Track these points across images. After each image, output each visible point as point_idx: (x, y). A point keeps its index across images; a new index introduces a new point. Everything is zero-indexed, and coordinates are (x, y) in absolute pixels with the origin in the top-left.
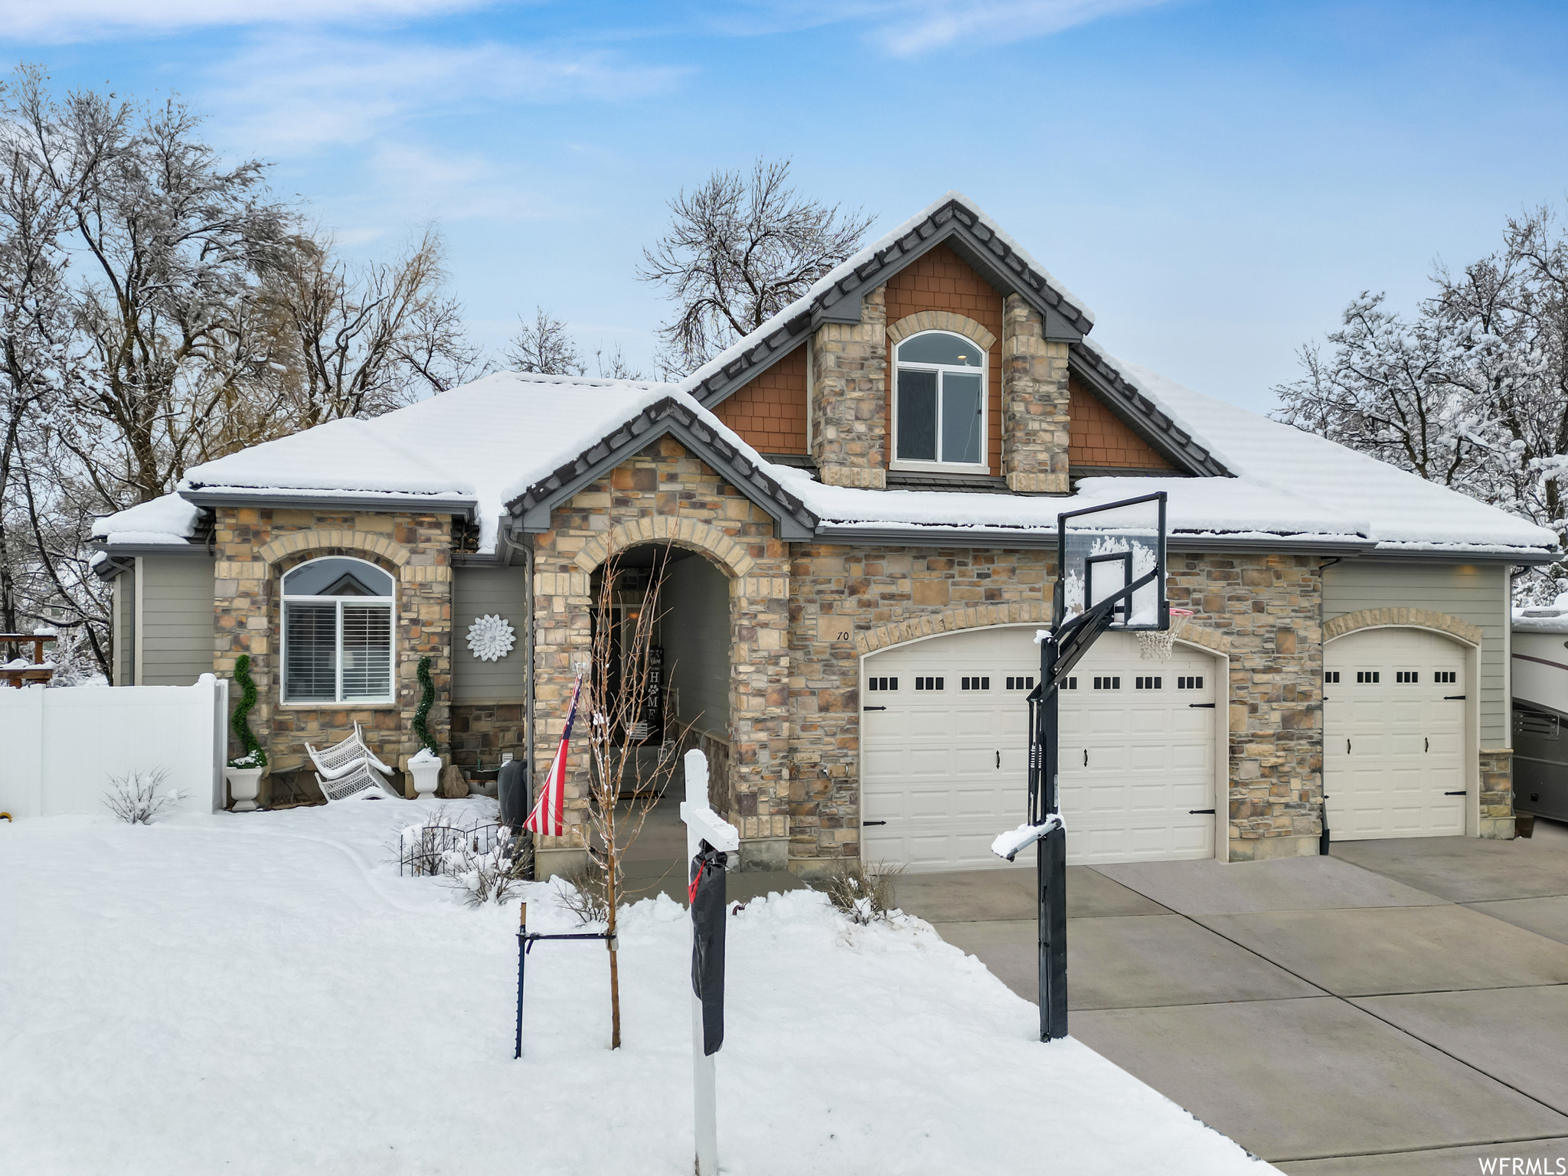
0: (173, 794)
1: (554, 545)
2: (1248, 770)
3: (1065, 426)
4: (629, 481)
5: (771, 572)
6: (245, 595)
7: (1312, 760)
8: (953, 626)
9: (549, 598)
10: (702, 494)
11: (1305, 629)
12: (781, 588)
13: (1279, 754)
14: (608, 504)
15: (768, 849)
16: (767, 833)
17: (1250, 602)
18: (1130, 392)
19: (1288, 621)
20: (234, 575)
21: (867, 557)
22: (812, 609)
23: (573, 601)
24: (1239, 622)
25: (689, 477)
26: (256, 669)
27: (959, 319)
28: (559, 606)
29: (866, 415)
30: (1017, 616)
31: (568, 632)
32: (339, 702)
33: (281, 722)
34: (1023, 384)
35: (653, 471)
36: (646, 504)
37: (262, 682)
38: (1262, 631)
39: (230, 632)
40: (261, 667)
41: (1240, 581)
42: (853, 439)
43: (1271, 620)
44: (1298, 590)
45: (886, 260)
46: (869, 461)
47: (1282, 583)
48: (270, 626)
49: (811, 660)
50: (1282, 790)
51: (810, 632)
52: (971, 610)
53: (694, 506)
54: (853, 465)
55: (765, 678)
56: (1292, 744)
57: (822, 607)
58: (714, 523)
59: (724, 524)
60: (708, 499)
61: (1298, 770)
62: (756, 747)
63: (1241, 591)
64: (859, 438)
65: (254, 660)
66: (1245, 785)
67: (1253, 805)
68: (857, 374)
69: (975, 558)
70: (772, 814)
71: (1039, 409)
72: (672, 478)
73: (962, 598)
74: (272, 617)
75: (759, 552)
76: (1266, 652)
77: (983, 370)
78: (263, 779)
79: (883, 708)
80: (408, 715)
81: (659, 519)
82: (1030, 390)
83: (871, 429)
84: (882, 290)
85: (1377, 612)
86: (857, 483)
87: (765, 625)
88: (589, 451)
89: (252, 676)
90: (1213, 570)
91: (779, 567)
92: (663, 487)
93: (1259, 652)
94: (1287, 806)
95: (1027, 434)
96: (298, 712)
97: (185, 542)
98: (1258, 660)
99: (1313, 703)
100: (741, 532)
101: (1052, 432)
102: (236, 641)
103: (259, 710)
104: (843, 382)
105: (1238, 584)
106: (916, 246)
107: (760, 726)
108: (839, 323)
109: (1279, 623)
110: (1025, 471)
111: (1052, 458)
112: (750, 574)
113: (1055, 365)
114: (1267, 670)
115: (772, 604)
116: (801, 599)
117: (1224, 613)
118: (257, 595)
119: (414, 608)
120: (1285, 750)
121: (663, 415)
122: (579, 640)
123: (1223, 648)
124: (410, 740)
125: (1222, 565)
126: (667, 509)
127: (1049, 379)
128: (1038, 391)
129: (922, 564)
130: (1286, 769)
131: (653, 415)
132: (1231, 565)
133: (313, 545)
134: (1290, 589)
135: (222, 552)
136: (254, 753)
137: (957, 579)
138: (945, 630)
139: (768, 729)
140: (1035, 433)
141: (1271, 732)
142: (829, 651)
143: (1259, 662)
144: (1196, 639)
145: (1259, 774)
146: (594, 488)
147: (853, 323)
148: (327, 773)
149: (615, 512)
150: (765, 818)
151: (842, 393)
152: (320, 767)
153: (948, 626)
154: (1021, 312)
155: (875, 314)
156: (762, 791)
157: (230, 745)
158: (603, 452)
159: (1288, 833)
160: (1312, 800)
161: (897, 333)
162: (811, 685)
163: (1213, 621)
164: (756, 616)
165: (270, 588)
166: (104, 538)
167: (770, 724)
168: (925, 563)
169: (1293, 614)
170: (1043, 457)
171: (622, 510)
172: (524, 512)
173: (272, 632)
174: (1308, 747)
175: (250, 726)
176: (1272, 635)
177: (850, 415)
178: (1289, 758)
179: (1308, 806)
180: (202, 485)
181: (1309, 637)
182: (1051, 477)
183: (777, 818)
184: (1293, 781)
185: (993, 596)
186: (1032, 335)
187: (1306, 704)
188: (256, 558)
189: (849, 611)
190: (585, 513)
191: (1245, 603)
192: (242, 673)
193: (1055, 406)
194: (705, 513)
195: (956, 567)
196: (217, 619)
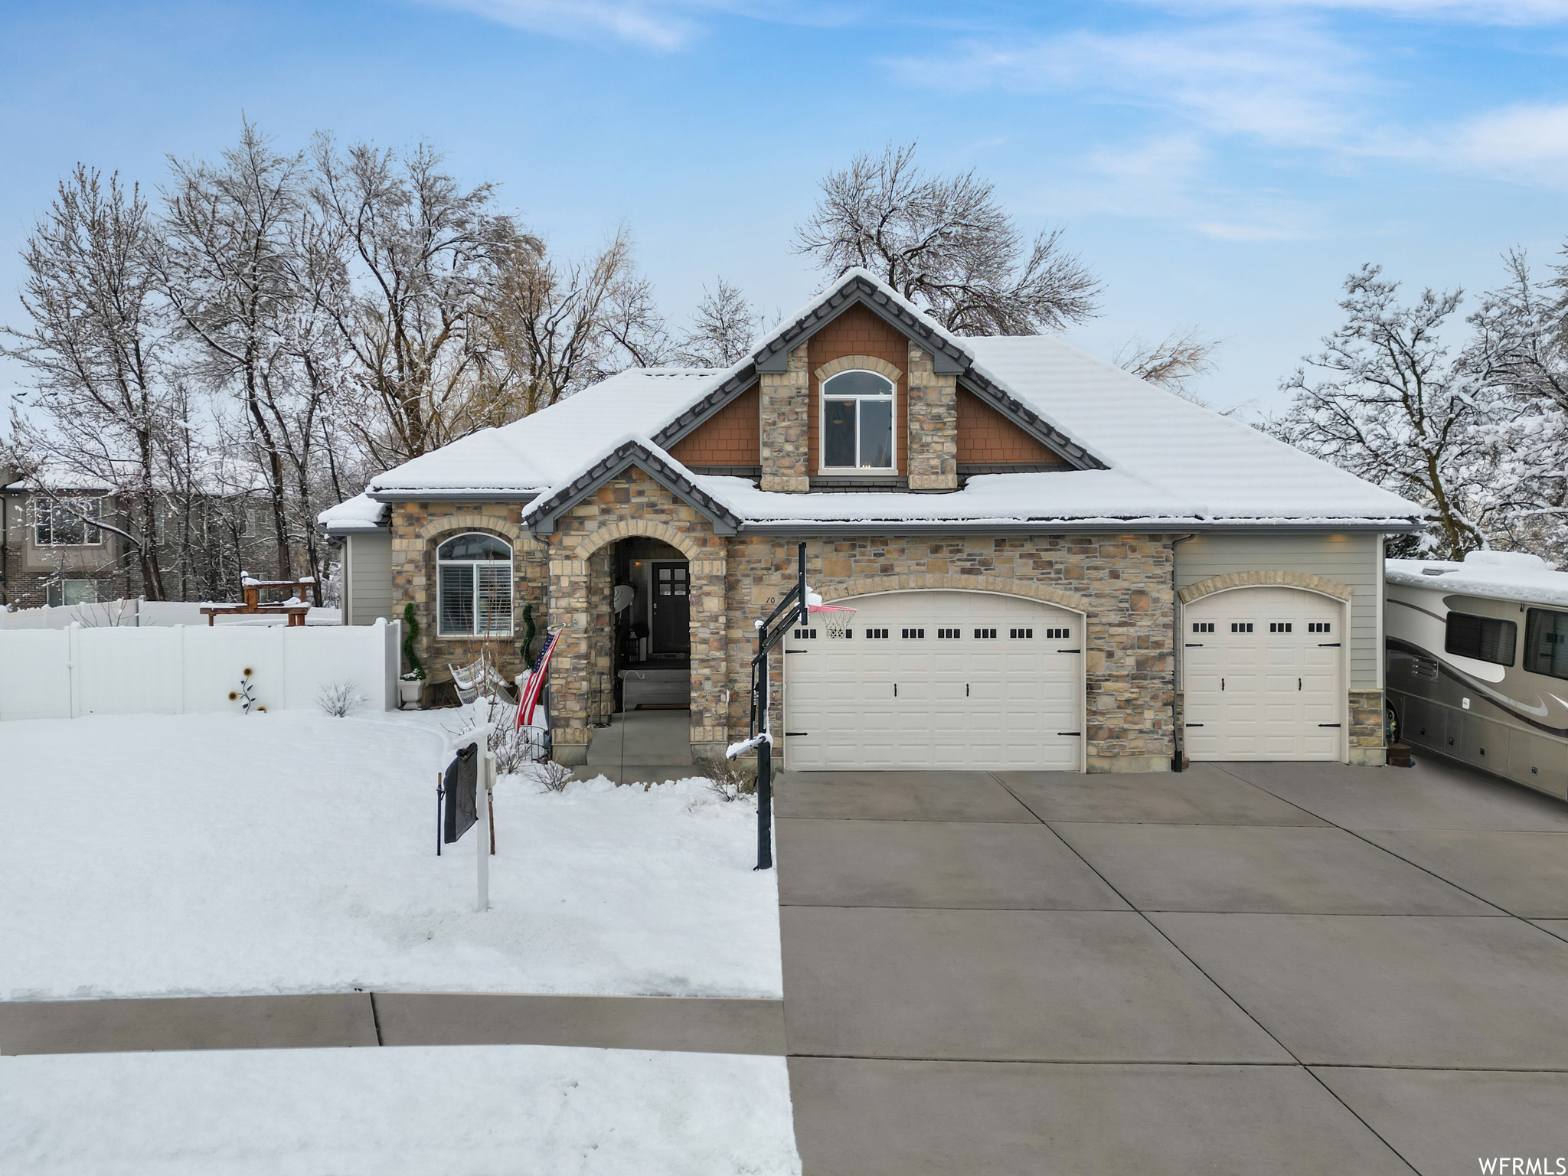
0: (358, 698)
1: (561, 542)
2: (1104, 702)
3: (952, 438)
4: (611, 497)
5: (712, 557)
6: (411, 561)
7: (1164, 696)
8: (855, 592)
9: (558, 577)
10: (661, 504)
11: (1158, 591)
12: (720, 568)
13: (1132, 690)
14: (597, 513)
15: (711, 749)
16: (710, 738)
17: (1107, 571)
18: (1016, 406)
19: (1142, 585)
20: (404, 549)
21: (788, 543)
22: (747, 581)
23: (573, 579)
24: (1096, 587)
25: (652, 494)
26: (419, 612)
27: (873, 360)
28: (565, 582)
29: (793, 438)
30: (906, 585)
31: (572, 600)
32: (476, 634)
33: (438, 649)
34: (918, 408)
35: (627, 490)
36: (623, 512)
37: (422, 621)
38: (1118, 593)
39: (402, 587)
40: (422, 611)
41: (1098, 554)
42: (784, 457)
43: (1126, 585)
44: (1151, 561)
45: (804, 326)
46: (795, 472)
47: (1137, 555)
48: (429, 582)
49: (746, 618)
50: (1136, 719)
51: (746, 598)
52: (870, 580)
53: (657, 512)
54: (784, 475)
55: (708, 631)
56: (1145, 683)
57: (754, 579)
58: (671, 523)
59: (677, 524)
60: (666, 507)
61: (1152, 704)
62: (702, 679)
63: (1098, 562)
64: (788, 456)
65: (417, 606)
66: (1102, 714)
67: (1110, 730)
68: (786, 409)
69: (873, 542)
70: (713, 726)
71: (932, 426)
72: (641, 493)
73: (862, 572)
74: (430, 577)
75: (703, 542)
76: (1121, 610)
77: (892, 398)
78: (423, 688)
79: (805, 652)
80: (518, 645)
81: (631, 522)
82: (923, 412)
83: (797, 448)
84: (805, 346)
85: (1245, 576)
86: (786, 488)
87: (708, 594)
88: (578, 480)
89: (416, 617)
90: (1073, 546)
91: (718, 553)
92: (634, 500)
93: (1115, 610)
94: (1141, 731)
95: (921, 446)
96: (449, 641)
97: (375, 525)
98: (1113, 616)
99: (1164, 651)
100: (690, 529)
101: (943, 443)
102: (406, 593)
103: (421, 641)
104: (775, 416)
105: (1096, 557)
106: (828, 313)
107: (705, 664)
108: (772, 374)
109: (1134, 587)
110: (919, 474)
111: (942, 463)
112: (697, 559)
113: (944, 392)
114: (1121, 624)
115: (712, 579)
116: (739, 574)
117: (1083, 579)
118: (419, 561)
119: (523, 569)
120: (1138, 687)
121: (628, 453)
122: (579, 605)
123: (1082, 607)
124: (521, 663)
125: (1081, 542)
126: (636, 515)
127: (940, 403)
128: (930, 413)
129: (831, 547)
130: (1140, 702)
131: (621, 454)
132: (1090, 542)
133: (455, 526)
134: (1143, 560)
135: (397, 533)
136: (416, 670)
137: (858, 558)
138: (849, 595)
139: (710, 667)
140: (928, 445)
141: (1126, 673)
142: (760, 611)
143: (1114, 618)
144: (1058, 600)
145: (1115, 706)
146: (586, 502)
147: (783, 372)
148: (463, 685)
149: (601, 519)
150: (708, 728)
151: (774, 423)
152: (458, 681)
153: (851, 592)
154: (917, 354)
155: (800, 364)
156: (708, 710)
157: (403, 664)
158: (587, 480)
159: (1142, 753)
160: (1164, 728)
161: (822, 374)
162: (747, 635)
163: (1073, 586)
164: (701, 587)
165: (428, 556)
166: (325, 524)
167: (712, 663)
168: (833, 546)
169: (1147, 580)
170: (935, 462)
171: (606, 517)
172: (536, 522)
173: (430, 587)
174: (1161, 685)
175: (416, 652)
176: (1127, 597)
177: (781, 439)
178: (1143, 694)
179: (1160, 732)
180: (381, 489)
181: (1162, 597)
182: (941, 477)
183: (717, 728)
184: (1146, 712)
185: (886, 570)
186: (926, 371)
187: (1158, 651)
188: (418, 536)
189: (775, 582)
190: (581, 520)
191: (1102, 572)
192: (410, 616)
193: (945, 423)
194: (664, 517)
195: (858, 549)
196: (394, 578)
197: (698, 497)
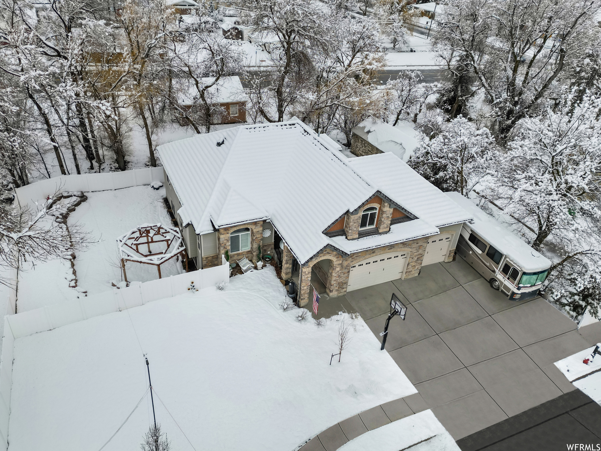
2: (410, 267)
3: (390, 220)
6: (226, 240)
7: (420, 262)
9: (305, 272)
12: (341, 262)
20: (224, 237)
24: (413, 246)
27: (375, 204)
28: (307, 273)
30: (377, 254)
32: (240, 251)
33: (231, 257)
34: (384, 215)
36: (321, 257)
39: (223, 246)
42: (354, 231)
46: (356, 235)
50: (414, 268)
51: (344, 264)
52: (370, 255)
53: (329, 254)
54: (353, 235)
55: (337, 275)
57: (346, 260)
59: (332, 256)
68: (356, 221)
71: (386, 219)
72: (326, 251)
75: (337, 258)
77: (377, 211)
79: (353, 270)
83: (357, 229)
86: (353, 238)
91: (340, 259)
92: (324, 253)
95: (384, 223)
96: (233, 255)
98: (415, 251)
100: (335, 256)
101: (388, 222)
102: (225, 248)
104: (353, 223)
107: (335, 281)
108: (354, 215)
109: (420, 245)
110: (382, 229)
112: (336, 261)
113: (390, 211)
115: (339, 264)
119: (256, 236)
121: (327, 246)
123: (410, 251)
126: (324, 256)
127: (389, 214)
141: (414, 261)
142: (346, 266)
147: (357, 214)
149: (316, 259)
154: (386, 204)
156: (334, 289)
159: (414, 274)
163: (409, 247)
164: (336, 266)
169: (423, 243)
170: (386, 226)
177: (354, 228)
181: (425, 246)
182: (386, 229)
184: (417, 266)
185: (374, 252)
186: (388, 207)
187: (421, 255)
188: (228, 233)
189: (350, 260)
193: (389, 217)
196: (221, 244)
197: (341, 252)
